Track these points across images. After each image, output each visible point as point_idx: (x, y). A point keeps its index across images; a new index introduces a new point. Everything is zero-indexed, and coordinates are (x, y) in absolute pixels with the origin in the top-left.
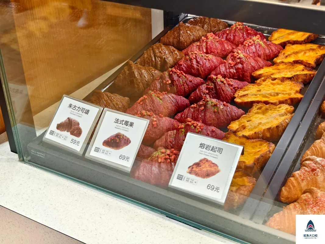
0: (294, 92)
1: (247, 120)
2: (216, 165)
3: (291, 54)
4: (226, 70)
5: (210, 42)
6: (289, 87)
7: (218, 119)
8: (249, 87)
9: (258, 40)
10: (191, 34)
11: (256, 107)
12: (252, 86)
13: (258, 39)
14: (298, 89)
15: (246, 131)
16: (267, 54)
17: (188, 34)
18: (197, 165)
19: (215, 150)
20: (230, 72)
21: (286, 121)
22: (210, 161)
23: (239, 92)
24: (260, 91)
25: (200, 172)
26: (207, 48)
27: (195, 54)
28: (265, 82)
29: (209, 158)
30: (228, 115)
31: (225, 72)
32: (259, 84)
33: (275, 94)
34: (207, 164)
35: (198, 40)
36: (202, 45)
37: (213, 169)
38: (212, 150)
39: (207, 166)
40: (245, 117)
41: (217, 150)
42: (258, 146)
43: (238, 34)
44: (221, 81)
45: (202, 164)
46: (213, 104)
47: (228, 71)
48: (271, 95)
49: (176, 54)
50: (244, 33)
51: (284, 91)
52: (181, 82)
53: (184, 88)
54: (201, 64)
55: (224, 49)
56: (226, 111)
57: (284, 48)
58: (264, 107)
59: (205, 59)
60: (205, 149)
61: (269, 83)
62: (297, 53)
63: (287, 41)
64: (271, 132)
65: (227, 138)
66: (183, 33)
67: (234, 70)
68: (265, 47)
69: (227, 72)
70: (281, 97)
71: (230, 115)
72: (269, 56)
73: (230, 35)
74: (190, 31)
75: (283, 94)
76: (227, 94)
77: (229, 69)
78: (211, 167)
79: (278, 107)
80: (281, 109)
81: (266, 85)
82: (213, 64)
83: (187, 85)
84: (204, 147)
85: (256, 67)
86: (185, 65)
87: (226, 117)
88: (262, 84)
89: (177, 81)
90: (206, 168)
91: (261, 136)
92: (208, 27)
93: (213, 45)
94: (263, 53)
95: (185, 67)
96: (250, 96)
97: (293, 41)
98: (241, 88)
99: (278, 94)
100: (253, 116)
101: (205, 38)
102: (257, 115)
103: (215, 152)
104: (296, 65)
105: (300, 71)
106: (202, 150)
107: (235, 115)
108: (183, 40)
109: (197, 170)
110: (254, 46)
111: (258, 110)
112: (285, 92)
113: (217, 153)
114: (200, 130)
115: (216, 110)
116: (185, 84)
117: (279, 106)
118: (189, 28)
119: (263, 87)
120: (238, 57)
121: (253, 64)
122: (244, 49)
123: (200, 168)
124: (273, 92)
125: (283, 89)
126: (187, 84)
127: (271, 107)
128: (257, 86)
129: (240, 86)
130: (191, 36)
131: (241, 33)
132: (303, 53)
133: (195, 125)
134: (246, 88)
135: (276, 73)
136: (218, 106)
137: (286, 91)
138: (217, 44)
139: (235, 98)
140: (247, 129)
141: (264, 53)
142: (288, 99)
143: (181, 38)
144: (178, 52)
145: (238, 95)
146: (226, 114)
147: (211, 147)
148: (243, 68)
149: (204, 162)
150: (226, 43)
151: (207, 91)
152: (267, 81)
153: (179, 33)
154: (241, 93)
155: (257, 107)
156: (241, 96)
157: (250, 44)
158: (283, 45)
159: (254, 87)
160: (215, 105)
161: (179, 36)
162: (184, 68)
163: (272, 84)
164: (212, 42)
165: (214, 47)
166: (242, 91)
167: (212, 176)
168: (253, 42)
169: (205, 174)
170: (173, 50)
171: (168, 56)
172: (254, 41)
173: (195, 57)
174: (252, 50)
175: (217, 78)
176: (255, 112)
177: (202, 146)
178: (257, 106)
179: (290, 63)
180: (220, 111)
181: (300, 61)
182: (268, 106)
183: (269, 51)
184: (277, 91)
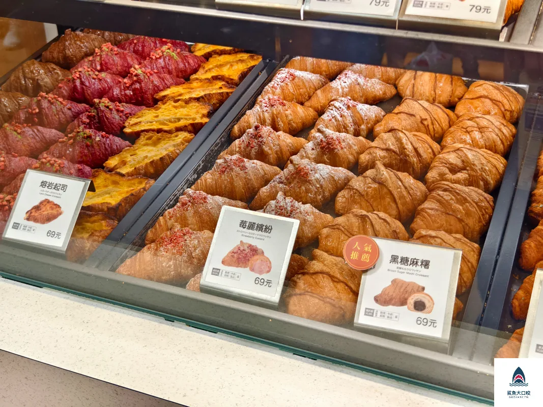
0: (200, 116)
1: (131, 154)
2: (59, 206)
3: (212, 68)
4: (121, 91)
5: (105, 56)
6: (194, 111)
7: (93, 154)
8: (144, 112)
9: (168, 51)
10: (82, 45)
11: (144, 137)
12: (147, 111)
13: (169, 49)
14: (205, 112)
15: (126, 167)
16: (181, 69)
17: (78, 46)
18: (37, 208)
19: (58, 188)
20: (126, 94)
21: (176, 152)
22: (51, 202)
23: (131, 120)
24: (157, 116)
25: (39, 216)
26: (101, 64)
27: (80, 72)
28: (165, 105)
29: (51, 199)
30: (106, 149)
31: (120, 95)
32: (157, 109)
33: (176, 120)
34: (48, 206)
35: (92, 53)
36: (95, 60)
37: (55, 212)
38: (54, 188)
39: (48, 208)
40: (128, 149)
41: (61, 187)
42: (136, 184)
43: (147, 44)
44: (105, 106)
45: (42, 206)
46: (85, 135)
47: (123, 93)
48: (171, 122)
49: (57, 73)
50: (157, 42)
51: (188, 115)
52: (55, 110)
53: (59, 118)
54: (86, 86)
55: (126, 65)
56: (104, 144)
57: (207, 59)
58: (156, 136)
59: (94, 79)
60: (46, 188)
61: (170, 106)
62: (220, 66)
63: (213, 51)
64: (154, 166)
65: (95, 177)
66: (70, 44)
67: (131, 91)
68: (179, 59)
69: (121, 95)
70: (182, 123)
71: (109, 149)
72: (185, 71)
73: (138, 46)
74: (81, 41)
75: (186, 119)
76: (113, 123)
77: (125, 90)
78: (52, 209)
79: (173, 135)
80: (178, 137)
81: (165, 109)
82: (106, 85)
83: (63, 114)
84: (46, 185)
85: (161, 86)
86: (66, 88)
87: (103, 151)
88: (161, 108)
89: (46, 109)
90: (47, 211)
91: (142, 172)
92: (110, 35)
93: (109, 60)
94: (174, 67)
95: (66, 90)
96: (144, 124)
97: (220, 50)
98: (134, 115)
99: (179, 120)
100: (141, 148)
101: (99, 51)
102: (145, 148)
103: (58, 190)
104: (215, 81)
105: (217, 89)
106: (42, 189)
107: (117, 149)
108: (70, 54)
109: (36, 214)
110: (162, 59)
111: (147, 141)
112: (188, 117)
113: (61, 192)
114: (58, 168)
115: (89, 144)
116: (61, 113)
117: (175, 134)
118: (79, 37)
119: (162, 111)
120: (134, 74)
121: (156, 83)
122: (151, 63)
123: (40, 211)
124: (174, 117)
125: (187, 113)
126: (63, 112)
127: (164, 135)
128: (154, 111)
129: (133, 112)
130: (82, 48)
131: (153, 42)
132: (228, 66)
133: (51, 162)
134: (140, 114)
135: (186, 93)
136: (93, 137)
137: (191, 116)
138: (116, 58)
139: (125, 127)
140: (127, 166)
141: (176, 68)
142: (189, 125)
143: (67, 51)
144: (60, 71)
145: (129, 123)
146: (104, 148)
147: (54, 184)
148: (141, 87)
149: (44, 203)
150: (129, 56)
151: (88, 121)
152: (168, 104)
153: (64, 44)
154: (133, 120)
155: (146, 137)
156: (132, 125)
157: (158, 56)
158: (207, 56)
159: (150, 112)
160: (89, 137)
161: (64, 49)
162: (64, 91)
163: (175, 107)
164: (107, 55)
165: (112, 62)
166: (134, 117)
167: (53, 220)
168: (161, 54)
169: (45, 218)
170: (52, 68)
171: (44, 76)
172: (163, 52)
173: (78, 76)
174: (160, 64)
175: (100, 102)
176: (142, 143)
177: (43, 184)
178: (146, 135)
179: (208, 79)
180: (95, 144)
181: (220, 77)
182: (159, 134)
183: (185, 65)
184: (178, 116)
